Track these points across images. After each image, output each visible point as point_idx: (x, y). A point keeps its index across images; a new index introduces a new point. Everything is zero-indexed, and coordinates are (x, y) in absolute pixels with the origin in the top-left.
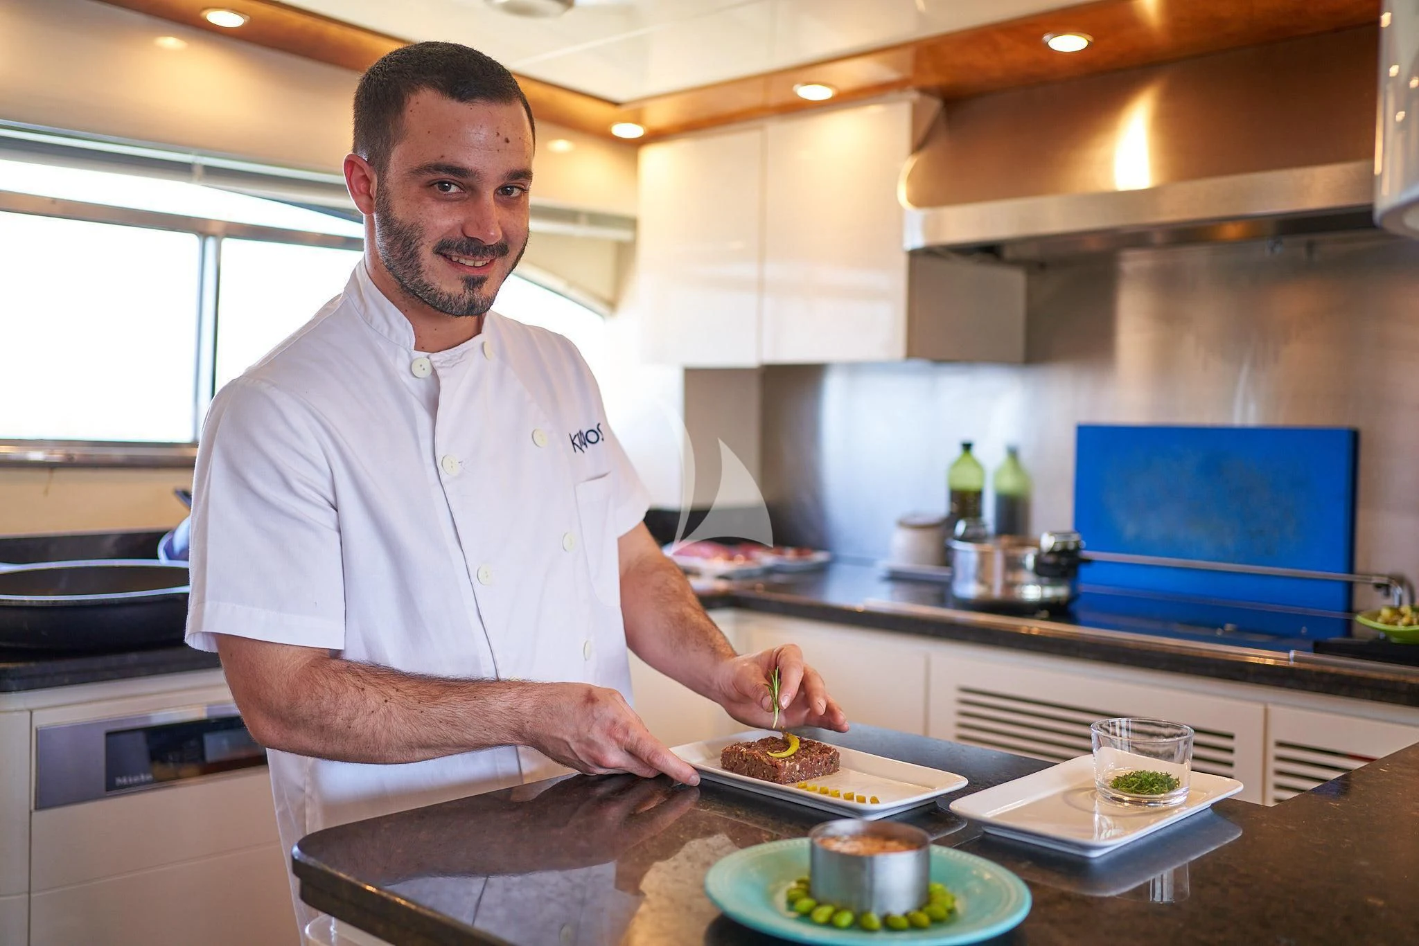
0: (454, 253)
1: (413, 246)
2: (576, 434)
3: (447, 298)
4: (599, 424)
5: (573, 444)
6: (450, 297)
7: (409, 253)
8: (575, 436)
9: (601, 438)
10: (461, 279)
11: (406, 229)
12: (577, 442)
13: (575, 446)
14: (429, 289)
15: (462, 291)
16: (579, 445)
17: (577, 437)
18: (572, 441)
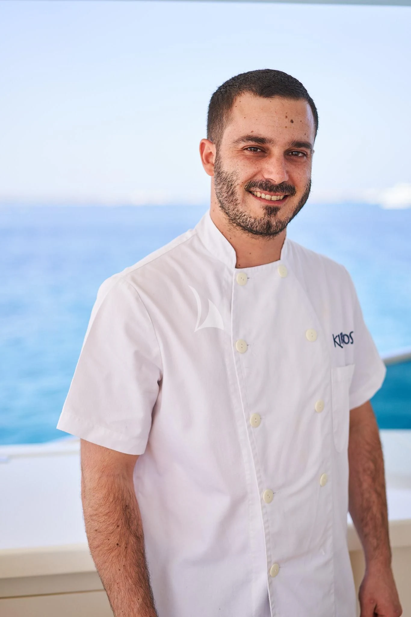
0: (258, 190)
1: (233, 186)
2: (337, 335)
3: (253, 220)
4: (352, 332)
5: (335, 341)
6: (255, 219)
7: (230, 192)
8: (337, 337)
9: (351, 341)
10: (263, 207)
11: (229, 175)
12: (337, 340)
13: (336, 344)
14: (243, 215)
15: (263, 216)
16: (339, 342)
17: (338, 338)
18: (334, 339)
